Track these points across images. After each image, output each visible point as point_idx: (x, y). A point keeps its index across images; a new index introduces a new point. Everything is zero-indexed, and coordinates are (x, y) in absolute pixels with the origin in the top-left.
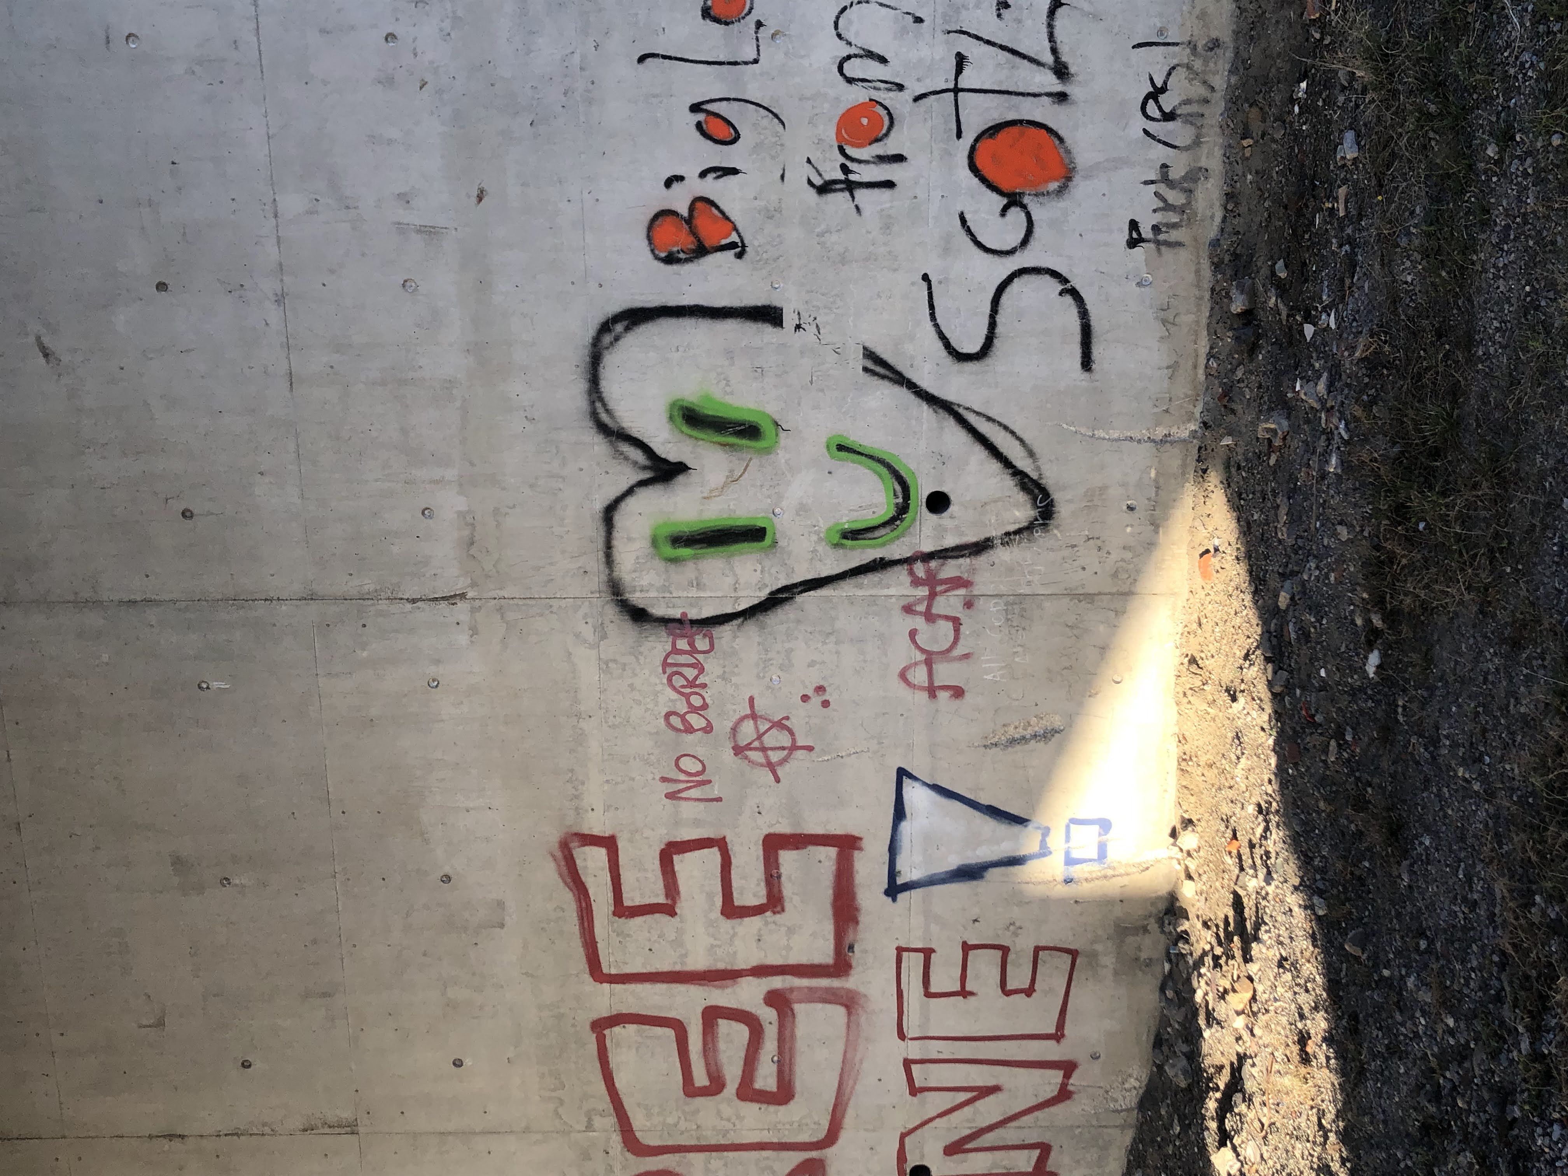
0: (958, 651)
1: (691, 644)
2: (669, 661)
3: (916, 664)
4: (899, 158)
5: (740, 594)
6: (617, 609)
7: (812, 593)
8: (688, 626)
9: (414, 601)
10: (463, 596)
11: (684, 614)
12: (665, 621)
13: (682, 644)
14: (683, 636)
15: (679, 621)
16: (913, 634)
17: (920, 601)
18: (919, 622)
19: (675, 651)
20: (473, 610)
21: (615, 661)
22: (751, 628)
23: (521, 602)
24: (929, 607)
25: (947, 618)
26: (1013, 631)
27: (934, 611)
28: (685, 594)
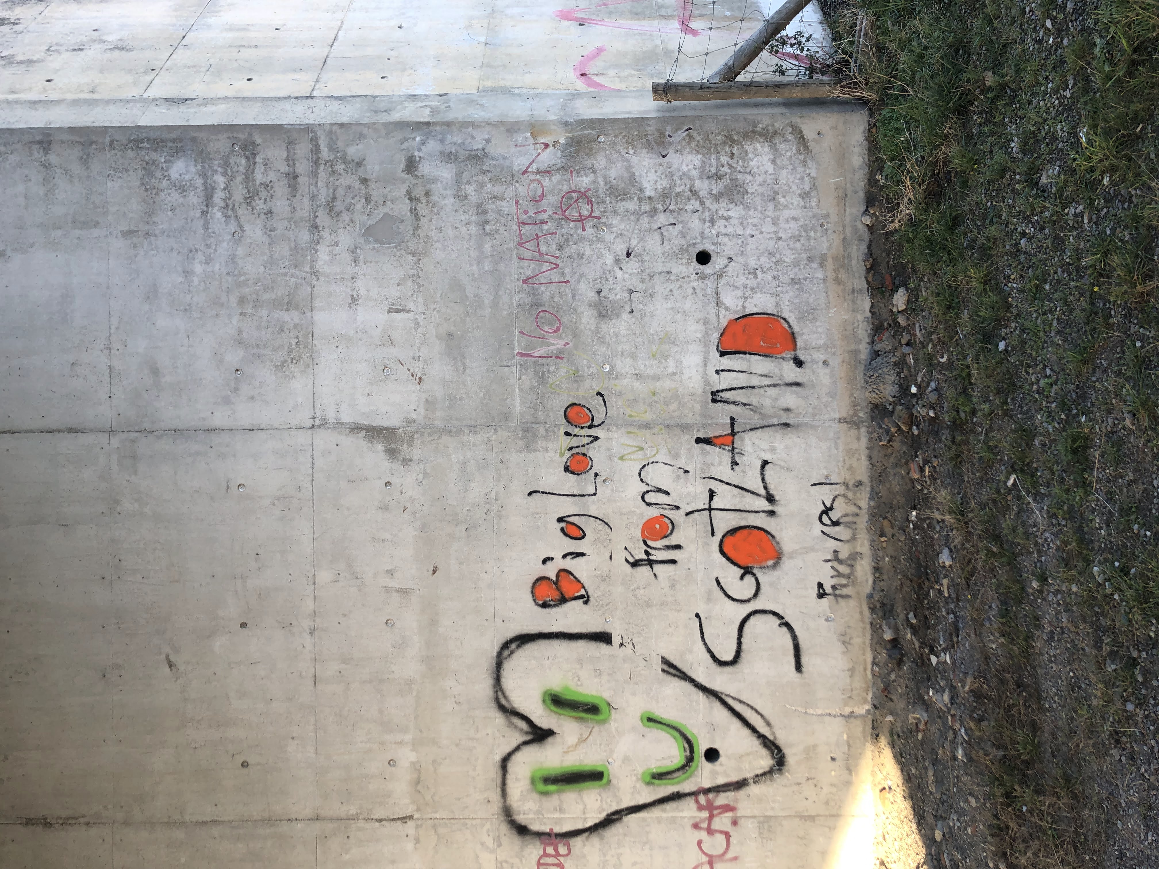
0: (730, 855)
1: (556, 850)
2: (542, 861)
3: (702, 864)
4: (678, 547)
5: (587, 815)
6: (509, 826)
7: (633, 815)
8: (553, 837)
9: (380, 821)
10: (411, 817)
11: (551, 830)
12: (539, 835)
13: (550, 850)
14: (550, 844)
15: (548, 835)
16: (699, 843)
17: (703, 821)
18: (703, 835)
19: (545, 855)
20: (417, 827)
21: (506, 862)
22: (595, 839)
23: (447, 821)
24: (709, 825)
25: (721, 832)
26: (765, 841)
27: (713, 827)
28: (552, 816)
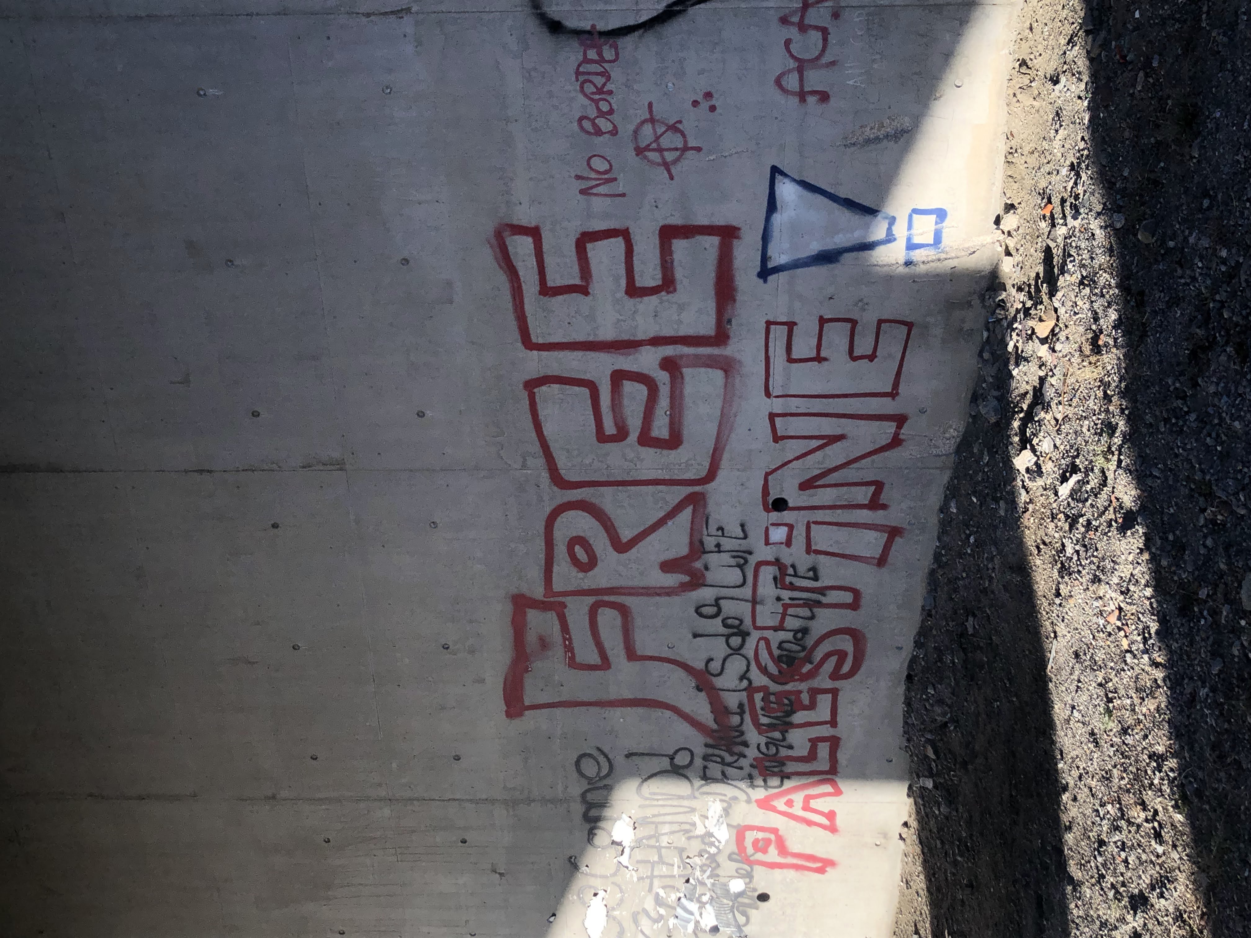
0: (824, 60)
1: (600, 54)
2: (581, 69)
3: (790, 71)
5: (641, 6)
6: (537, 22)
7: (702, 6)
8: (596, 36)
9: (368, 15)
10: (408, 10)
11: (593, 26)
12: (578, 33)
13: (592, 54)
14: (592, 47)
15: (589, 32)
16: (788, 43)
17: (794, 12)
18: (793, 32)
19: (586, 61)
20: (417, 23)
21: (535, 69)
22: (650, 38)
23: (457, 16)
24: (802, 17)
25: (817, 28)
26: (873, 40)
27: (806, 22)
28: (594, 7)
